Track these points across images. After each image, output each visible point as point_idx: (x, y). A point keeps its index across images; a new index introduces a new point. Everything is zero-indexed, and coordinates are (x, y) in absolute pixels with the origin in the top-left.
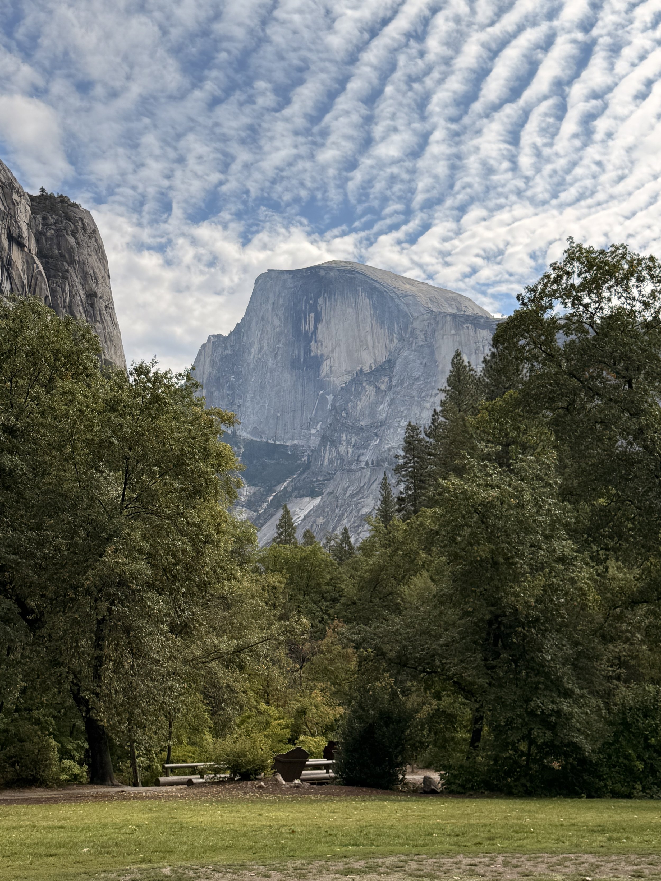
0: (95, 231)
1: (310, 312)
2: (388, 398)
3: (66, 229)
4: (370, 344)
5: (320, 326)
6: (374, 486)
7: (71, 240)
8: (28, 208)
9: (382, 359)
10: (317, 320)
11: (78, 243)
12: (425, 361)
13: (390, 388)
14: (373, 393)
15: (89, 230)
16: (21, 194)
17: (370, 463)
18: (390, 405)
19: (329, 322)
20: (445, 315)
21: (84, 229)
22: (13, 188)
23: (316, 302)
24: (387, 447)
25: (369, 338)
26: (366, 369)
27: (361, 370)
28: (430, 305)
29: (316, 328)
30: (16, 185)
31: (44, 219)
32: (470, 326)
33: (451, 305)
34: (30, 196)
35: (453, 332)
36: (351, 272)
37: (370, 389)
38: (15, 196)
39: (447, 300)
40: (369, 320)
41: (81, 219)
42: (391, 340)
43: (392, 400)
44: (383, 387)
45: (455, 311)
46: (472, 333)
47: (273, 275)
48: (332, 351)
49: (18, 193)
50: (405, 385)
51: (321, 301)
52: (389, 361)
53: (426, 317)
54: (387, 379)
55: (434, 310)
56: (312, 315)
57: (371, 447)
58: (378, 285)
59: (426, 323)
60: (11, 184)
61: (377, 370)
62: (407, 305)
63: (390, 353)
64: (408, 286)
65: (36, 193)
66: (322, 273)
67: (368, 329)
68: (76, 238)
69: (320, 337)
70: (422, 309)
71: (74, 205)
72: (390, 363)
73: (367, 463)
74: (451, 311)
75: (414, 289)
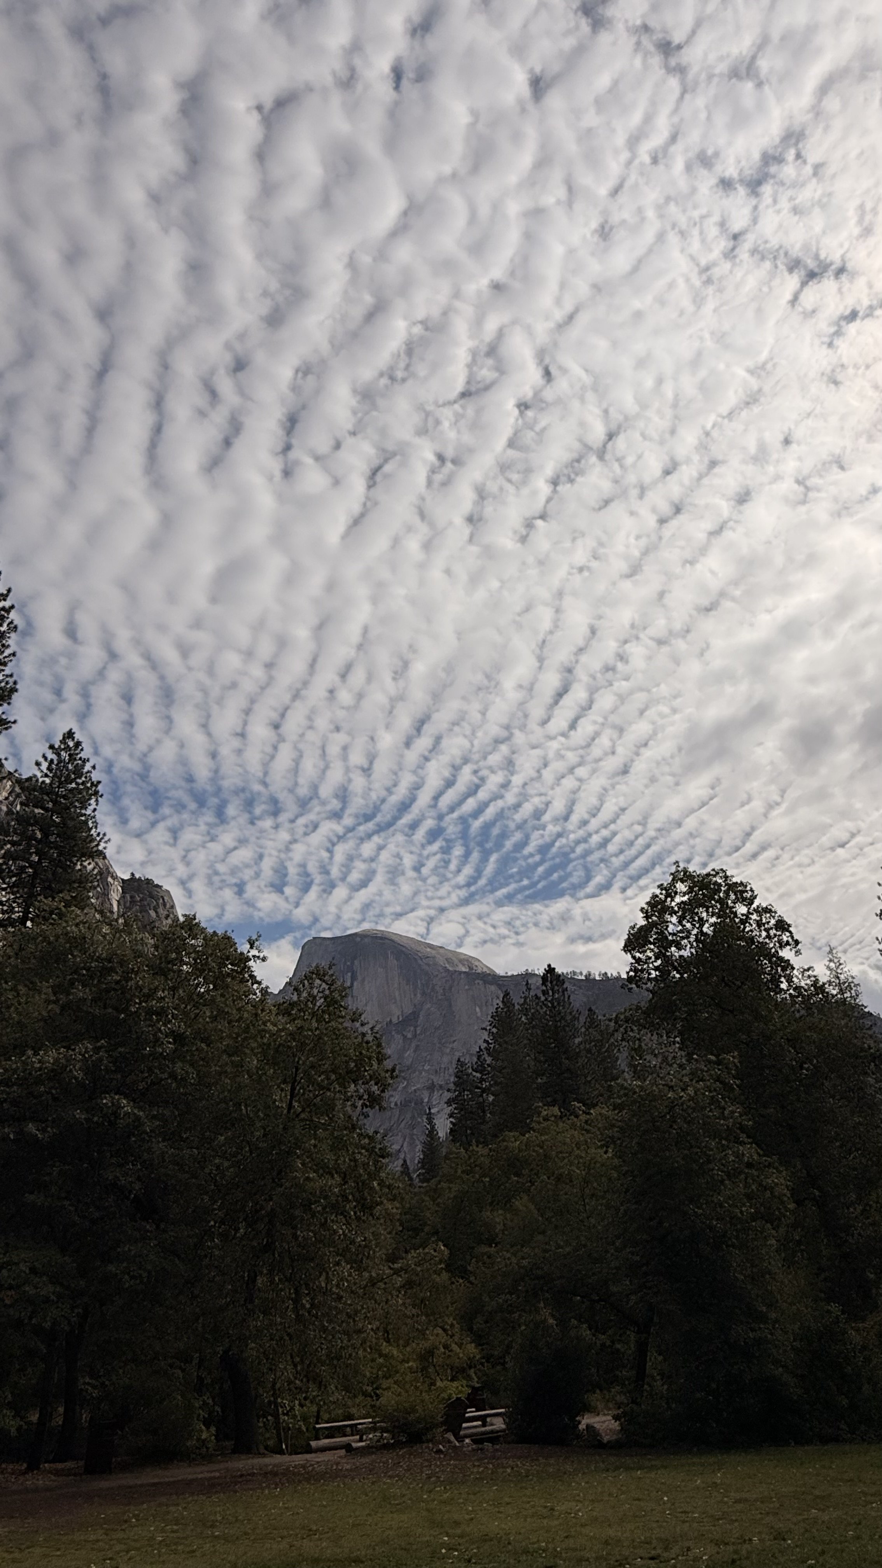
0: (173, 907)
1: (348, 972)
2: (413, 1045)
3: (149, 905)
4: (398, 998)
5: (355, 984)
6: (402, 1125)
7: (153, 913)
8: (120, 889)
9: (408, 1010)
10: (354, 978)
11: (158, 916)
12: (444, 1012)
13: (415, 1036)
14: (401, 1041)
15: (168, 906)
16: (115, 878)
17: (399, 1103)
18: (415, 1051)
19: (363, 980)
20: (461, 973)
21: (164, 905)
22: (109, 872)
23: (353, 963)
24: (413, 1088)
25: (397, 994)
26: (395, 1020)
27: (391, 1021)
28: (447, 965)
29: (352, 984)
30: (111, 870)
31: (131, 897)
32: (481, 982)
33: (464, 965)
34: (122, 880)
35: (467, 987)
36: (381, 938)
37: (398, 1037)
38: (110, 879)
39: (461, 961)
40: (397, 978)
41: (162, 897)
42: (415, 995)
43: (417, 1046)
44: (409, 1036)
45: (467, 970)
46: (483, 989)
47: (317, 941)
48: (366, 1005)
49: (112, 877)
50: (428, 1033)
51: (356, 962)
52: (414, 1013)
53: (444, 975)
54: (412, 1028)
55: (451, 969)
56: (349, 974)
57: (400, 1089)
58: (404, 949)
59: (444, 980)
60: (107, 868)
61: (403, 1021)
62: (428, 965)
63: (415, 1006)
64: (429, 950)
65: (126, 877)
66: (358, 939)
67: (396, 985)
68: (156, 912)
69: (355, 993)
70: (440, 968)
71: (158, 886)
72: (415, 1015)
73: (396, 1104)
74: (464, 969)
75: (434, 952)
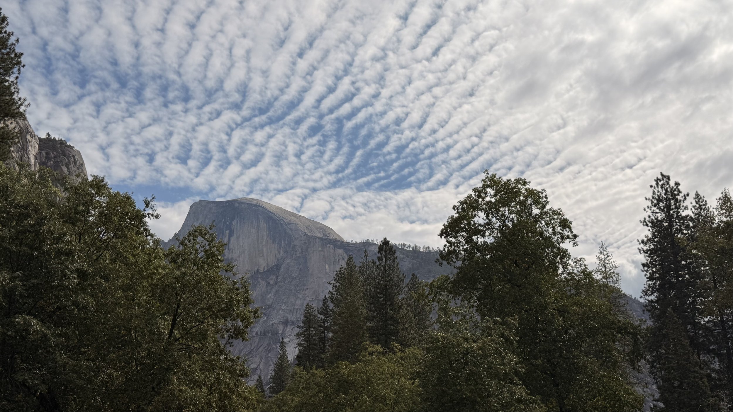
0: (82, 165)
1: (226, 230)
2: (274, 290)
3: (62, 162)
4: (265, 253)
5: (232, 239)
6: (261, 349)
7: (65, 169)
8: (37, 146)
9: (272, 262)
10: (231, 235)
11: (69, 172)
12: (300, 267)
13: (276, 283)
14: (265, 286)
15: (78, 164)
16: (33, 136)
17: (259, 333)
18: (275, 295)
19: (238, 237)
20: (316, 238)
21: (75, 162)
22: (28, 131)
23: (231, 223)
24: (271, 322)
25: (265, 249)
26: (261, 270)
27: (258, 270)
28: (306, 231)
29: (229, 240)
30: (30, 129)
31: (47, 154)
32: (331, 246)
33: (319, 232)
34: (39, 138)
35: (320, 249)
36: (256, 206)
37: (263, 284)
38: (28, 137)
39: (317, 228)
40: (265, 238)
41: (74, 156)
42: (279, 252)
43: (277, 291)
44: (272, 282)
45: (322, 236)
46: (332, 251)
47: (203, 203)
48: (239, 257)
49: (31, 135)
50: (287, 282)
51: (234, 223)
52: (277, 265)
53: (303, 238)
54: (274, 277)
55: (309, 234)
56: (228, 232)
57: (260, 322)
58: (273, 216)
59: (303, 242)
60: (27, 128)
61: (268, 271)
62: (291, 229)
63: (278, 260)
64: (293, 218)
65: (43, 136)
66: (237, 205)
67: (264, 243)
68: (68, 168)
69: (231, 246)
70: (300, 233)
71: (69, 146)
72: (278, 267)
73: (257, 333)
74: (319, 235)
75: (296, 220)
